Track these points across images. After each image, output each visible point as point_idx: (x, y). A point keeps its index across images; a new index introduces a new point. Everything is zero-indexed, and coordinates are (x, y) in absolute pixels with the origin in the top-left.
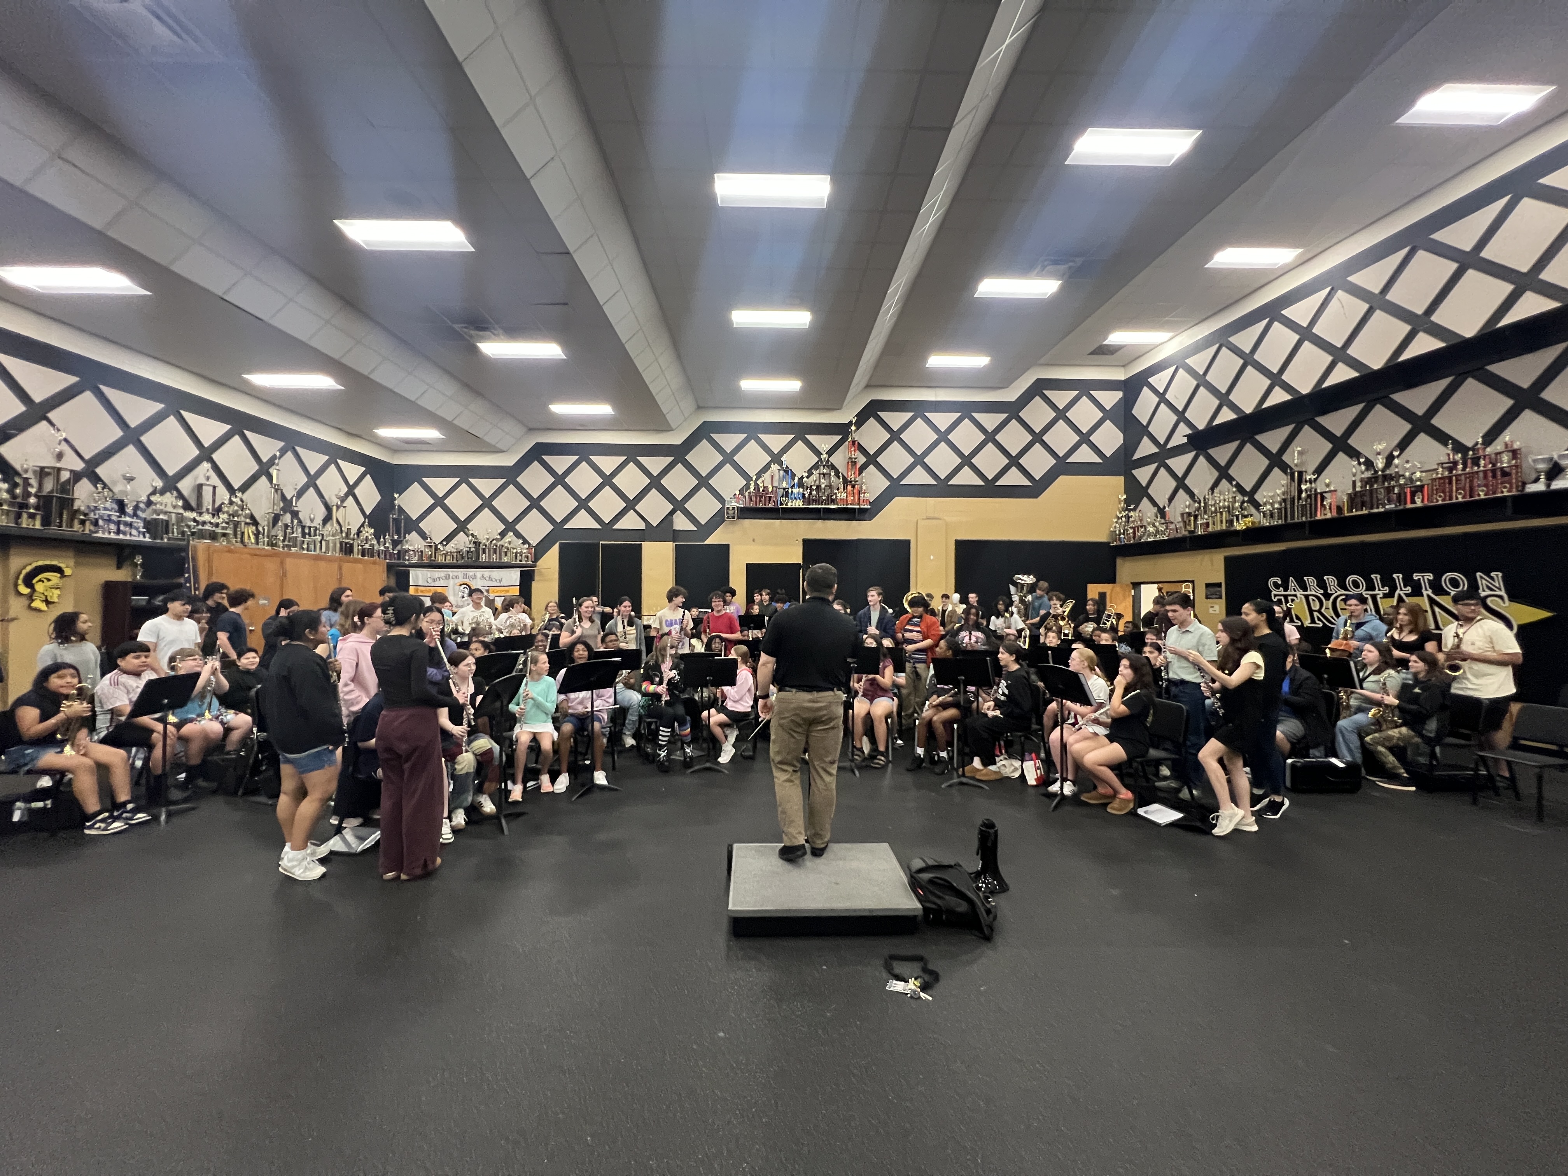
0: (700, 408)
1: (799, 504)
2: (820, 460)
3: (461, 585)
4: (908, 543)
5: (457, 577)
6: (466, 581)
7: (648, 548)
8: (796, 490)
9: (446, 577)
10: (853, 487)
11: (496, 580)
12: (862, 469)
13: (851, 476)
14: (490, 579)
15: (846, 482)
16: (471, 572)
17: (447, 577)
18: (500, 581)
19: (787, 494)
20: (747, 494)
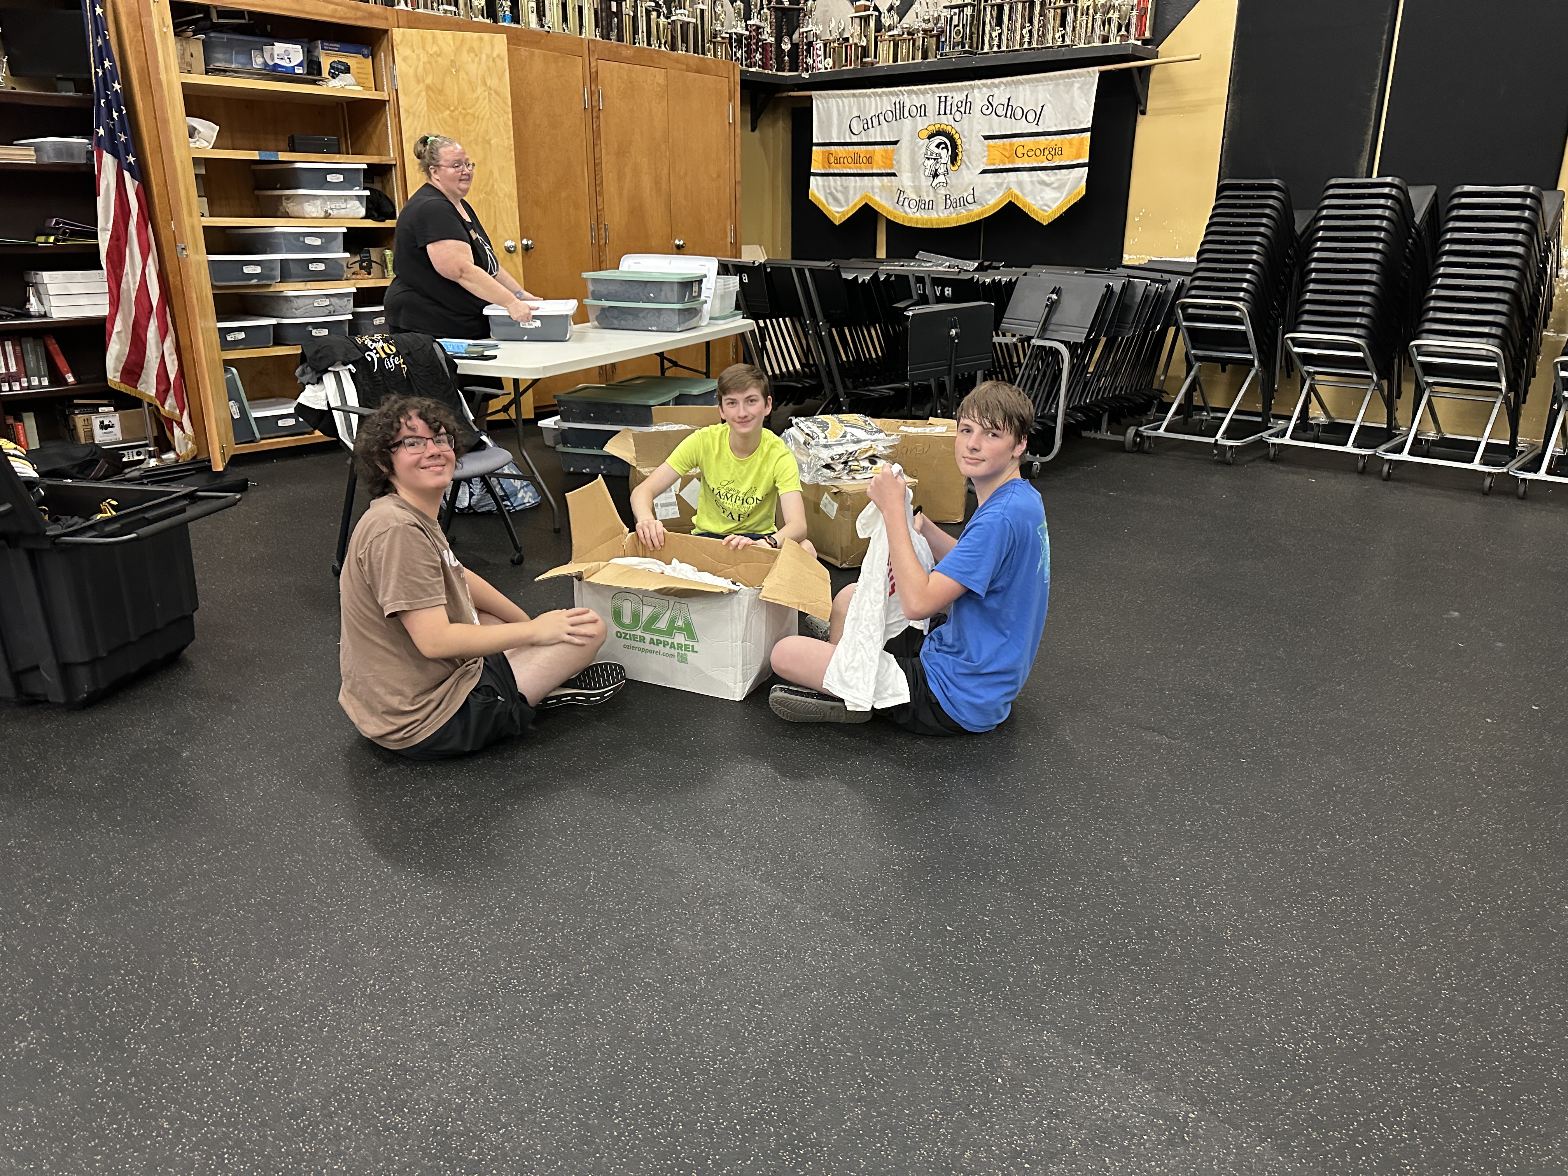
3: (929, 137)
5: (922, 110)
6: (946, 122)
9: (893, 113)
11: (1025, 115)
14: (1010, 111)
16: (955, 91)
17: (898, 113)
18: (1038, 118)
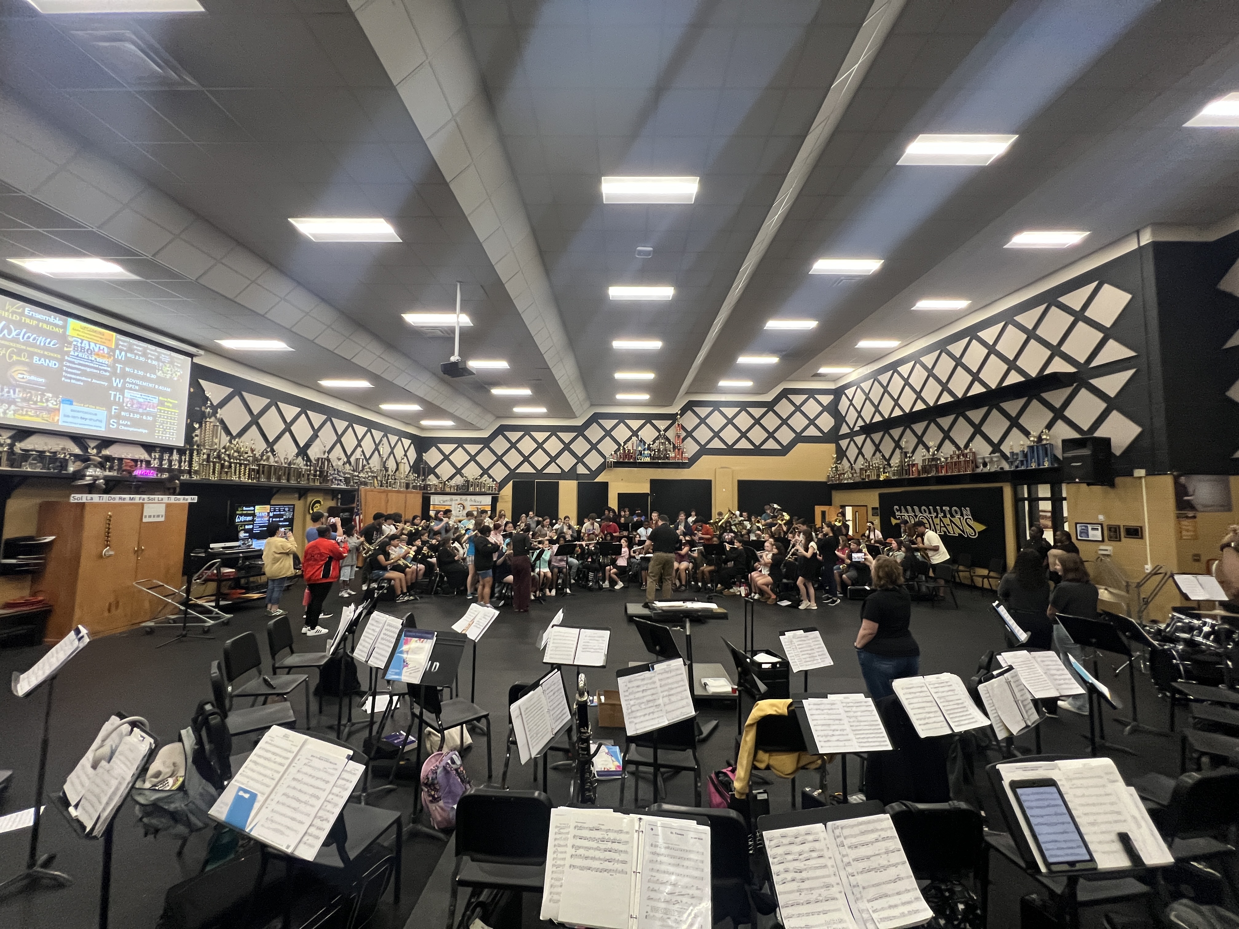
0: (592, 405)
1: (648, 460)
2: (660, 434)
3: (459, 504)
4: (711, 481)
5: (457, 500)
6: (462, 502)
7: (562, 483)
8: (646, 452)
9: (451, 500)
10: (679, 450)
11: (478, 502)
12: (684, 439)
13: (677, 443)
14: (475, 501)
15: (674, 447)
16: (464, 497)
19: (641, 454)
20: (618, 453)
